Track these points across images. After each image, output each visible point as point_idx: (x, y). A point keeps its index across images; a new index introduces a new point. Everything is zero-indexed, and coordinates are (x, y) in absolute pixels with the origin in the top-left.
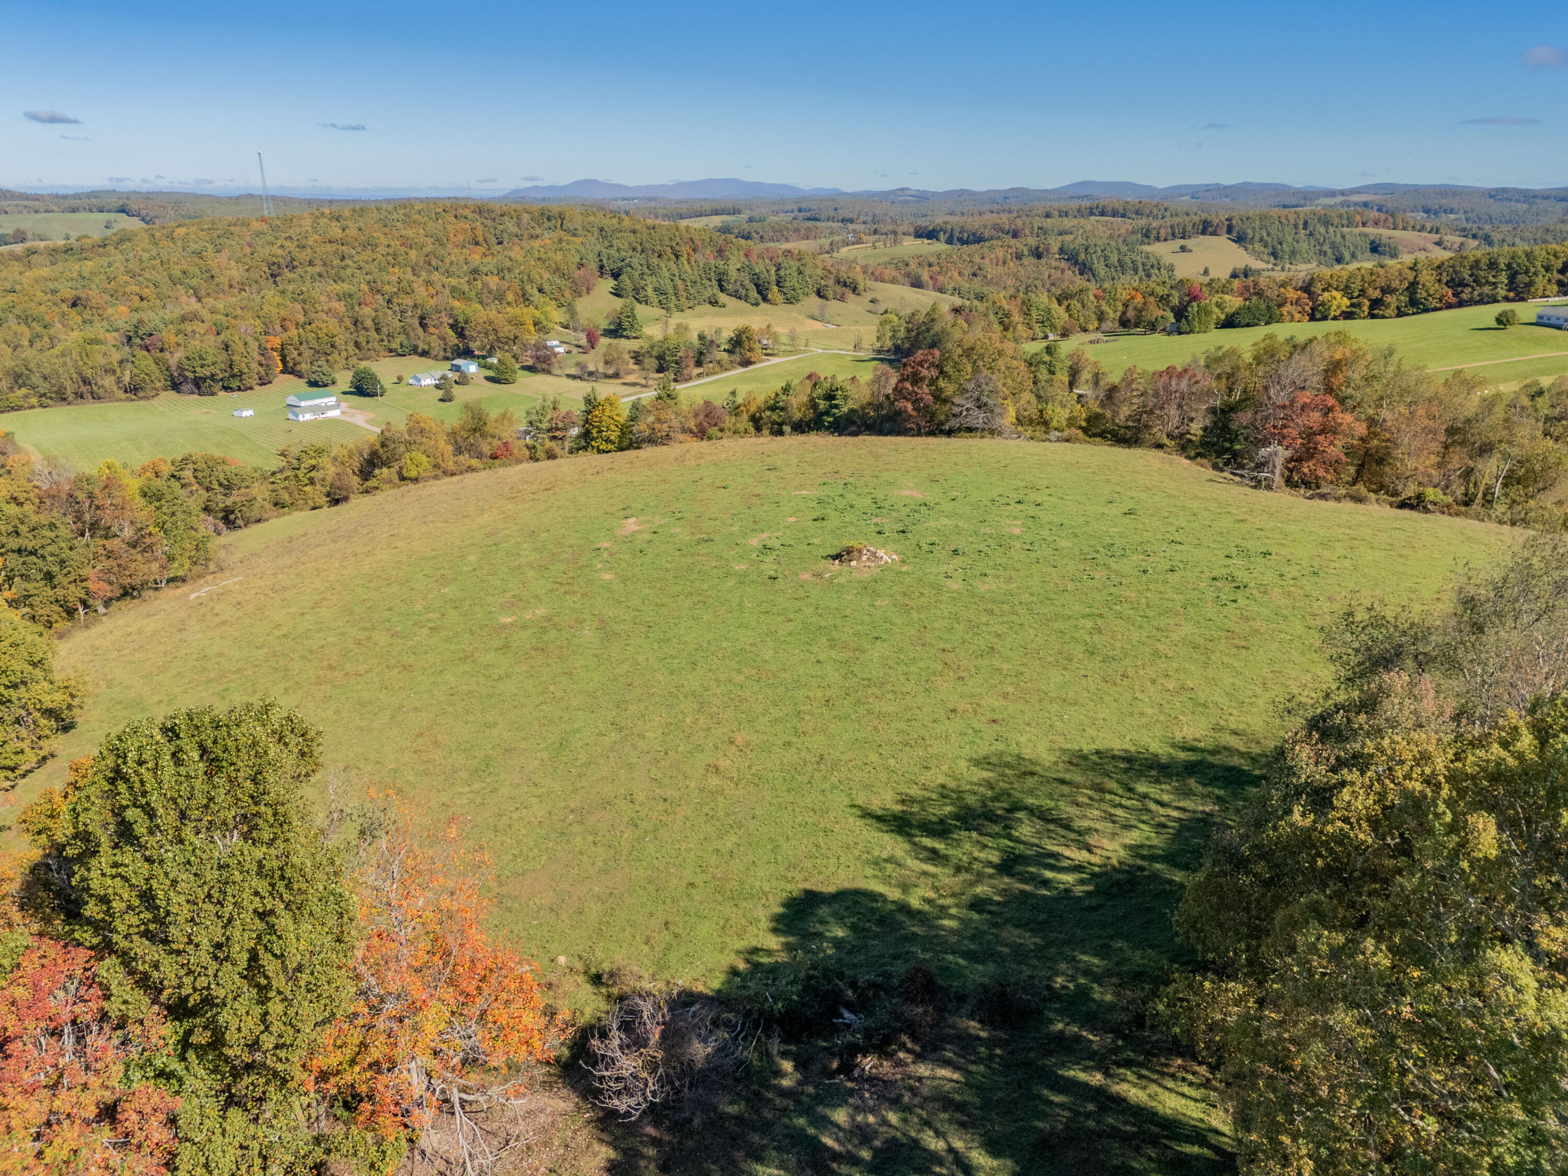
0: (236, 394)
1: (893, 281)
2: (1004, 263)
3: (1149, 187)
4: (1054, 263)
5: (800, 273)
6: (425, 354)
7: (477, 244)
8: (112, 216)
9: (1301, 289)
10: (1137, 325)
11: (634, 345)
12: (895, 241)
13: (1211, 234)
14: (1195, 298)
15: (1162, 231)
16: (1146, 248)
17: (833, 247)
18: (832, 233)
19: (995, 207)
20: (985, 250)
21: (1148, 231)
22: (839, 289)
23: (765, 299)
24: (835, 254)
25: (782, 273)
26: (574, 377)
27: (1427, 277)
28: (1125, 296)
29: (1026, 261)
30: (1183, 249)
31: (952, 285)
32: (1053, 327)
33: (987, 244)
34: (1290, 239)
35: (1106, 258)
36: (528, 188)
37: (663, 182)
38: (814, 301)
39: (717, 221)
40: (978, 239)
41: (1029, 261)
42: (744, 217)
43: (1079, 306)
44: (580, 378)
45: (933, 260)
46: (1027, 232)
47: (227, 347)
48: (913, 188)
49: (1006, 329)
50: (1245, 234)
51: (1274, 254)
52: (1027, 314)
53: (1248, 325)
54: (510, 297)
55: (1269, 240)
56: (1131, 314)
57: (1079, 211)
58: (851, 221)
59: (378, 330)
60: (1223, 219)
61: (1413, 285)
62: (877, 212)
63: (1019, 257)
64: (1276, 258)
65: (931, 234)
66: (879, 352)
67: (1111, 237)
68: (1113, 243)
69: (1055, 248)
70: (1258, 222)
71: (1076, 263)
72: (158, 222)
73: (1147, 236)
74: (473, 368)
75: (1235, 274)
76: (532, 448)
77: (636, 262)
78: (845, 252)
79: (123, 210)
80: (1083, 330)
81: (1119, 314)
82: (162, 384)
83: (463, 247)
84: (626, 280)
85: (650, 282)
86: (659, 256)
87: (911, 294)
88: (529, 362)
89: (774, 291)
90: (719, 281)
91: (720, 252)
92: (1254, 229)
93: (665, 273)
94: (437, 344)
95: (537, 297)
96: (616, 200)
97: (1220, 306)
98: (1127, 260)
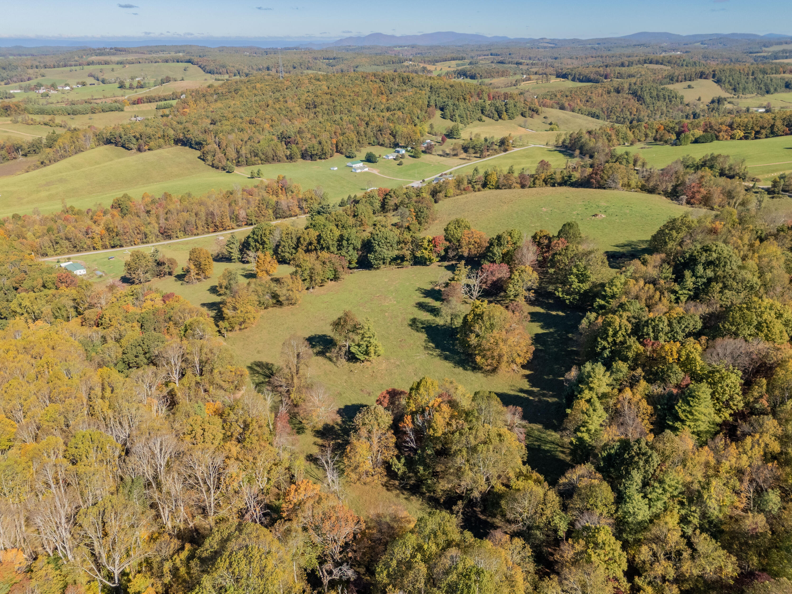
0: (323, 161)
1: (552, 107)
2: (602, 95)
3: (678, 35)
4: (625, 96)
5: (515, 106)
6: (382, 145)
7: (382, 94)
8: (185, 64)
10: (660, 141)
11: (461, 142)
12: (547, 80)
13: (704, 78)
14: (684, 131)
15: (680, 77)
16: (670, 87)
17: (517, 83)
21: (673, 76)
22: (531, 112)
23: (500, 117)
24: (518, 87)
25: (508, 106)
26: (441, 155)
27: (779, 123)
28: (657, 127)
30: (689, 87)
31: (578, 108)
32: (627, 140)
34: (743, 81)
35: (651, 93)
38: (520, 119)
39: (453, 64)
40: (588, 80)
41: (613, 94)
42: (467, 61)
43: (638, 131)
44: (443, 156)
45: (568, 93)
46: (612, 75)
47: (320, 143)
48: (548, 38)
49: (609, 141)
50: (721, 79)
51: (735, 89)
52: (617, 135)
53: (703, 142)
54: (407, 121)
55: (733, 82)
56: (658, 136)
57: (639, 61)
58: (521, 64)
59: (366, 136)
60: (711, 70)
61: (773, 126)
62: (531, 56)
63: (609, 93)
64: (735, 91)
65: (565, 76)
66: (557, 147)
67: (654, 81)
68: (655, 85)
69: (626, 86)
70: (728, 73)
71: (636, 96)
72: (208, 68)
73: (672, 80)
74: (403, 152)
75: (713, 102)
76: (473, 187)
77: (450, 103)
78: (523, 85)
79: (189, 61)
80: (639, 141)
81: (654, 135)
82: (299, 156)
83: (378, 96)
84: (448, 113)
85: (457, 113)
86: (458, 100)
87: (561, 113)
88: (424, 149)
89: (504, 115)
90: (482, 110)
91: (478, 95)
92: (726, 76)
93: (462, 108)
94: (387, 141)
95: (417, 121)
96: (395, 47)
97: (693, 135)
98: (661, 94)
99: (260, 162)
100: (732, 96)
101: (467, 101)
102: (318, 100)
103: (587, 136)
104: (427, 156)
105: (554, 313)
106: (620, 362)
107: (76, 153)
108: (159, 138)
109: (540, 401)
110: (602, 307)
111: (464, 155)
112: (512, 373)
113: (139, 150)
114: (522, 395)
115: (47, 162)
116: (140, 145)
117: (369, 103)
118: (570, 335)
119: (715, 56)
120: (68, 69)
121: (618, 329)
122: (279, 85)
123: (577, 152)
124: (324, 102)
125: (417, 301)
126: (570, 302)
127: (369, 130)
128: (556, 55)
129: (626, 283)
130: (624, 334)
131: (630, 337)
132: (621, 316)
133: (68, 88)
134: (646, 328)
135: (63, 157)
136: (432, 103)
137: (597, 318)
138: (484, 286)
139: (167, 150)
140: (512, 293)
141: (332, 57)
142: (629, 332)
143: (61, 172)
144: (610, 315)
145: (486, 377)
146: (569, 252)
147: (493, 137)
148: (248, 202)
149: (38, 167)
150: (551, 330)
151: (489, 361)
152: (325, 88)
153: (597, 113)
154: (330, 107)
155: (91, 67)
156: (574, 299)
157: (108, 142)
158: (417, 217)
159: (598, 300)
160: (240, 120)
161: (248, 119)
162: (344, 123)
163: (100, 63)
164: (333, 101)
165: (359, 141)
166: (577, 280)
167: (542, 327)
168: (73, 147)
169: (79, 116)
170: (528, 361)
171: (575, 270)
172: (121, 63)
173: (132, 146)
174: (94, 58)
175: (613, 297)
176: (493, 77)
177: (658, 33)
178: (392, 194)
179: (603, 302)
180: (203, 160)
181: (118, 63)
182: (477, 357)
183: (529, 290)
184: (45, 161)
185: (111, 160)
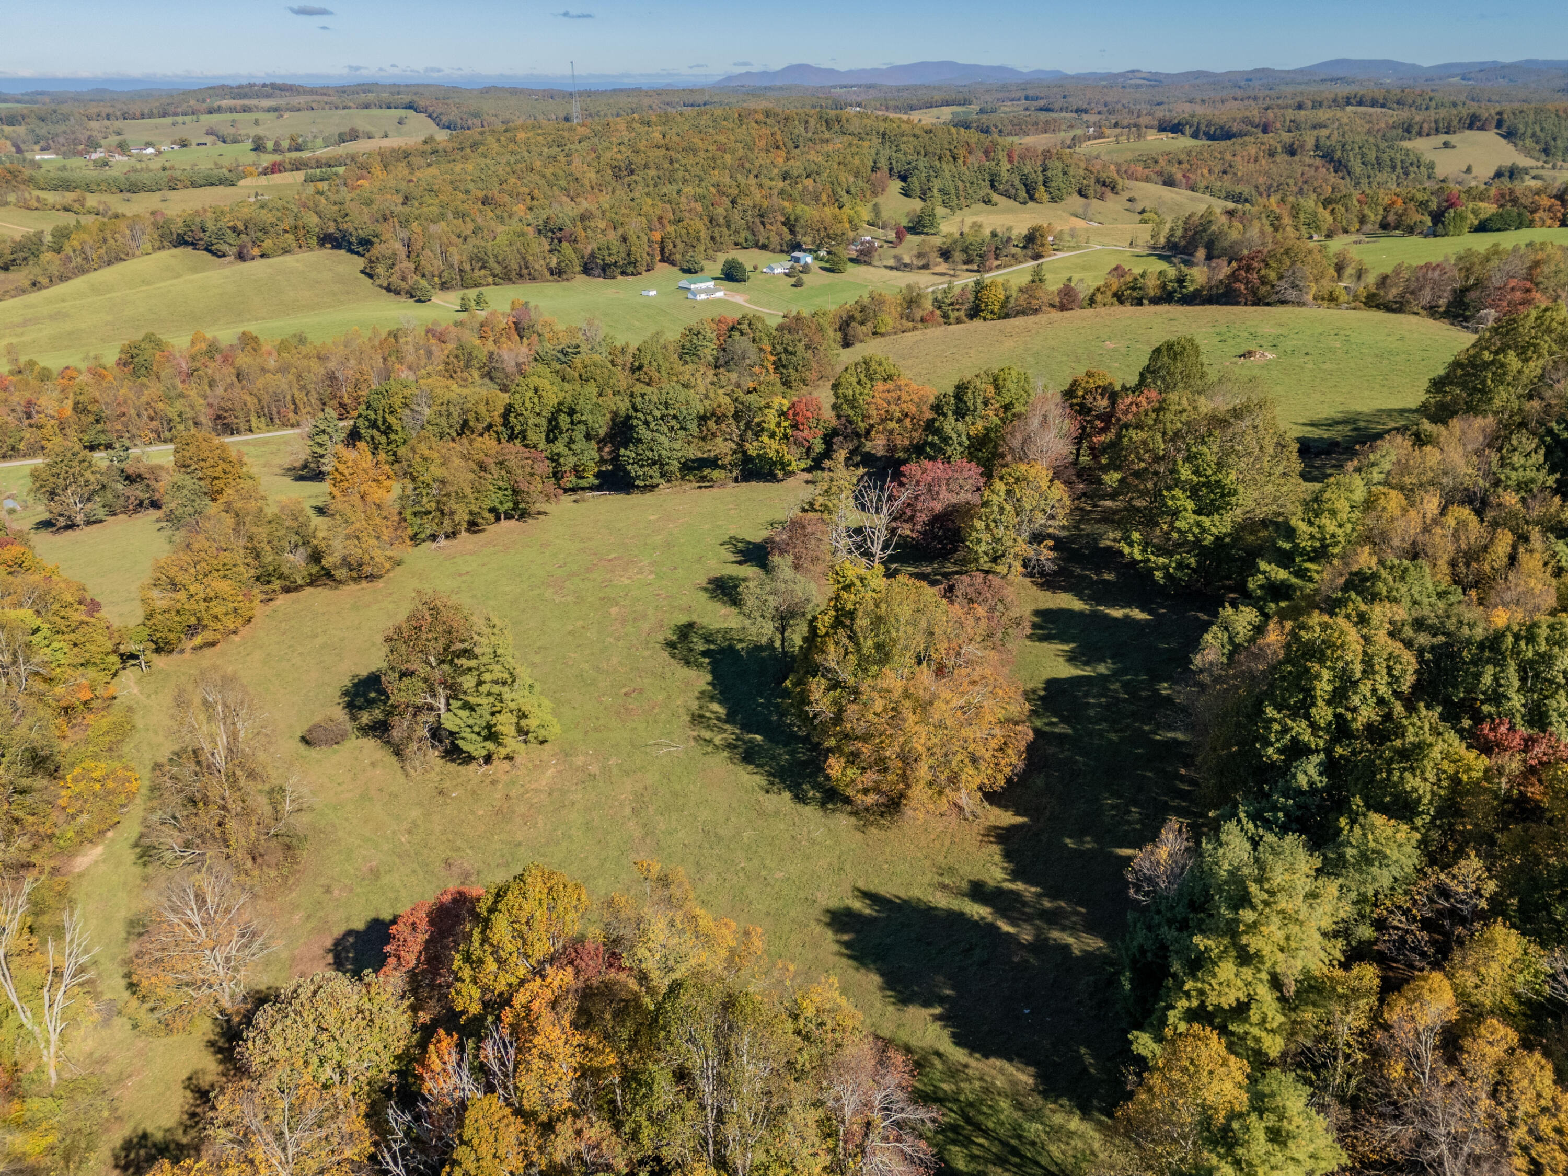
0: (631, 278)
1: (1147, 180)
2: (1256, 160)
3: (1414, 66)
4: (1307, 160)
5: (1065, 173)
6: (764, 247)
7: (778, 148)
8: (402, 112)
9: (1556, 197)
10: (1396, 228)
11: (937, 241)
12: (1139, 136)
13: (1479, 129)
14: (1452, 205)
15: (1426, 126)
16: (1406, 144)
17: (1074, 142)
18: (1071, 127)
19: (1239, 93)
20: (1237, 147)
21: (1410, 126)
22: (1098, 187)
23: (1032, 198)
24: (1077, 149)
25: (1049, 173)
26: (891, 268)
28: (1387, 201)
29: (1278, 158)
30: (1446, 145)
31: (1204, 183)
32: (1318, 229)
33: (1240, 140)
35: (1363, 155)
36: (741, 75)
37: (876, 66)
38: (1075, 201)
39: (946, 113)
40: (1226, 135)
41: (1281, 158)
42: (975, 107)
43: (1343, 210)
44: (897, 269)
45: (1183, 157)
46: (1278, 125)
47: (624, 239)
48: (1144, 69)
49: (1276, 230)
50: (1516, 129)
51: (1546, 151)
52: (1295, 217)
53: (1499, 230)
54: (824, 198)
55: (1542, 135)
56: (1391, 218)
57: (1334, 101)
58: (1086, 111)
59: (728, 227)
60: (1493, 112)
62: (1109, 99)
63: (1272, 154)
64: (1547, 155)
65: (1176, 128)
66: (1154, 248)
67: (1369, 132)
68: (1371, 140)
69: (1310, 143)
70: (1532, 116)
71: (1332, 160)
72: (444, 119)
73: (1408, 131)
74: (809, 259)
75: (1499, 174)
76: (945, 316)
77: (921, 165)
78: (1087, 147)
79: (410, 106)
80: (1346, 231)
81: (1380, 218)
82: (578, 269)
83: (768, 151)
84: (914, 182)
85: (936, 184)
86: (940, 159)
87: (1167, 193)
88: (854, 255)
89: (1041, 191)
90: (992, 181)
91: (986, 153)
92: (1527, 124)
93: (947, 175)
94: (775, 240)
95: (845, 198)
96: (835, 87)
97: (1475, 212)
98: (1385, 157)
99: (490, 280)
100: (1540, 164)
101: (960, 162)
102: (639, 160)
103: (1224, 219)
104: (862, 269)
105: (1117, 613)
106: (1378, 819)
107: (110, 263)
108: (286, 231)
109: (1041, 946)
110: (1277, 591)
111: (943, 267)
112: (953, 819)
113: (241, 257)
114: (978, 911)
115: (44, 281)
116: (242, 247)
117: (747, 165)
118: (1164, 688)
119: (1494, 98)
120: (169, 120)
121: (1358, 668)
122: (566, 134)
123: (1201, 253)
124: (651, 165)
125: (712, 575)
126: (1168, 576)
127: (736, 215)
128: (1158, 99)
129: (1369, 504)
130: (1383, 690)
131: (1411, 708)
132: (1363, 620)
133: (150, 150)
134: (1490, 670)
135: (81, 271)
136: (883, 163)
137: (1259, 630)
138: (906, 530)
139: (299, 256)
140: (982, 548)
141: (701, 102)
142: (1407, 683)
143: (63, 301)
144: (1316, 618)
145: (862, 829)
146: (1169, 416)
147: (1009, 229)
148: (429, 354)
149: (24, 291)
150: (1102, 669)
151: (871, 776)
152: (657, 136)
153: (1245, 195)
154: (661, 173)
155: (215, 118)
156: (1180, 566)
157: (181, 241)
158: (779, 366)
159: (1263, 565)
160: (461, 196)
161: (481, 194)
162: (683, 199)
163: (232, 110)
164: (671, 162)
165: (712, 238)
166: (1190, 505)
167: (1072, 659)
168: (103, 251)
169: (143, 195)
170: (1009, 780)
171: (1185, 473)
172: (275, 110)
173: (225, 248)
174: (225, 103)
175: (1320, 554)
176: (1026, 134)
177: (1370, 61)
178: (745, 327)
179: (1282, 574)
180: (371, 276)
181: (269, 110)
182: (831, 761)
183: (1037, 538)
184: (40, 279)
185: (179, 276)
